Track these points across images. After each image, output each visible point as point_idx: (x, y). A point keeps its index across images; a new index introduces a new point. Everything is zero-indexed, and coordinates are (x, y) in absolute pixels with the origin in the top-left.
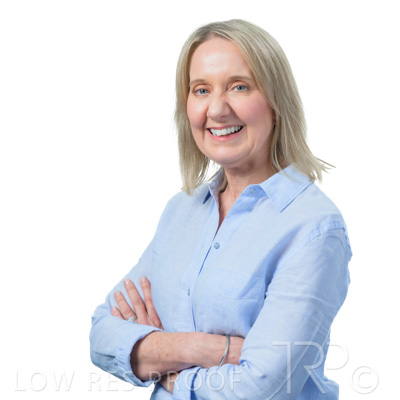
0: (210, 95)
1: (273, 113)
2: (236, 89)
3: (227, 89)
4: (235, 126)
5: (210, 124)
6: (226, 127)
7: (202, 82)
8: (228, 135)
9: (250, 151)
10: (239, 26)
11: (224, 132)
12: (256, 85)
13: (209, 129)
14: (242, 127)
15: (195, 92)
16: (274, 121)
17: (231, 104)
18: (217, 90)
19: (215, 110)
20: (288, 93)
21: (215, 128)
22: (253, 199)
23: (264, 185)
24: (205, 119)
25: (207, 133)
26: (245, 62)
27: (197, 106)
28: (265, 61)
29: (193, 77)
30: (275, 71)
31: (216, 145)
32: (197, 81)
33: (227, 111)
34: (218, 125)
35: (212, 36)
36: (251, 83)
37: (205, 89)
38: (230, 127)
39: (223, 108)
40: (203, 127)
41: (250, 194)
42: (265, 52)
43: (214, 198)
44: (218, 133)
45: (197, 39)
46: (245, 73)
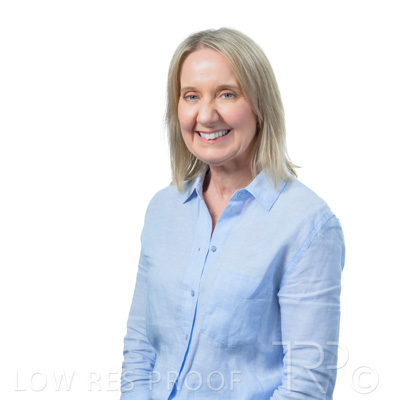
0: (200, 101)
1: (257, 117)
2: (224, 97)
3: (215, 96)
4: (222, 131)
5: (199, 128)
6: (214, 132)
7: (193, 90)
8: (215, 139)
10: (226, 37)
11: (212, 136)
12: (242, 93)
13: (198, 133)
14: (229, 131)
15: (185, 98)
16: (258, 124)
17: (219, 111)
18: (206, 98)
19: (204, 116)
20: (270, 101)
21: (204, 132)
24: (195, 123)
25: (196, 135)
26: (232, 73)
27: (187, 110)
28: (250, 71)
29: (184, 85)
30: (259, 80)
31: (205, 147)
32: (188, 88)
33: (216, 117)
34: (207, 130)
35: (202, 46)
36: (237, 91)
37: (194, 95)
38: (218, 131)
39: (212, 115)
40: (193, 129)
42: (250, 62)
44: (207, 136)
45: (187, 49)
46: (232, 82)
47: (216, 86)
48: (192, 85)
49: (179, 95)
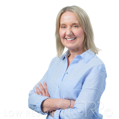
1: (85, 34)
2: (74, 27)
3: (72, 27)
4: (74, 38)
5: (66, 37)
7: (64, 25)
8: (72, 40)
9: (78, 45)
10: (75, 8)
11: (70, 39)
12: (80, 26)
13: (66, 39)
14: (76, 38)
15: (62, 27)
16: (85, 36)
17: (73, 31)
18: (69, 27)
19: (68, 33)
20: (89, 28)
21: (68, 38)
22: (78, 59)
23: (81, 55)
24: (65, 35)
26: (77, 19)
27: (62, 32)
28: (83, 19)
29: (61, 23)
31: (68, 43)
32: (63, 24)
33: (72, 34)
34: (69, 37)
35: (67, 11)
36: (79, 25)
37: (65, 26)
38: (72, 38)
39: (71, 33)
40: (64, 37)
41: (77, 58)
42: (83, 16)
43: (66, 59)
44: (69, 40)
45: (62, 12)
46: (77, 22)
47: (72, 24)
48: (64, 23)
49: (60, 26)
